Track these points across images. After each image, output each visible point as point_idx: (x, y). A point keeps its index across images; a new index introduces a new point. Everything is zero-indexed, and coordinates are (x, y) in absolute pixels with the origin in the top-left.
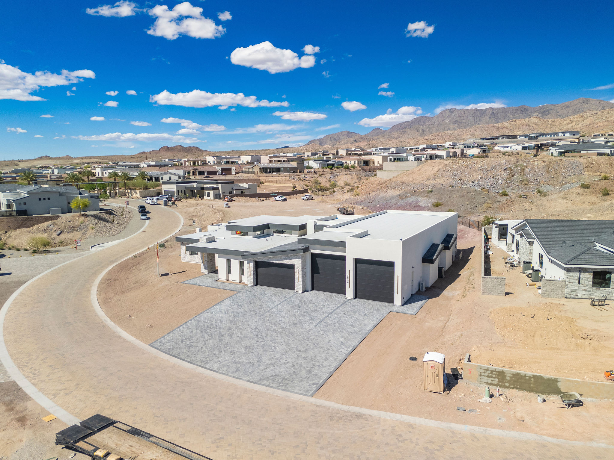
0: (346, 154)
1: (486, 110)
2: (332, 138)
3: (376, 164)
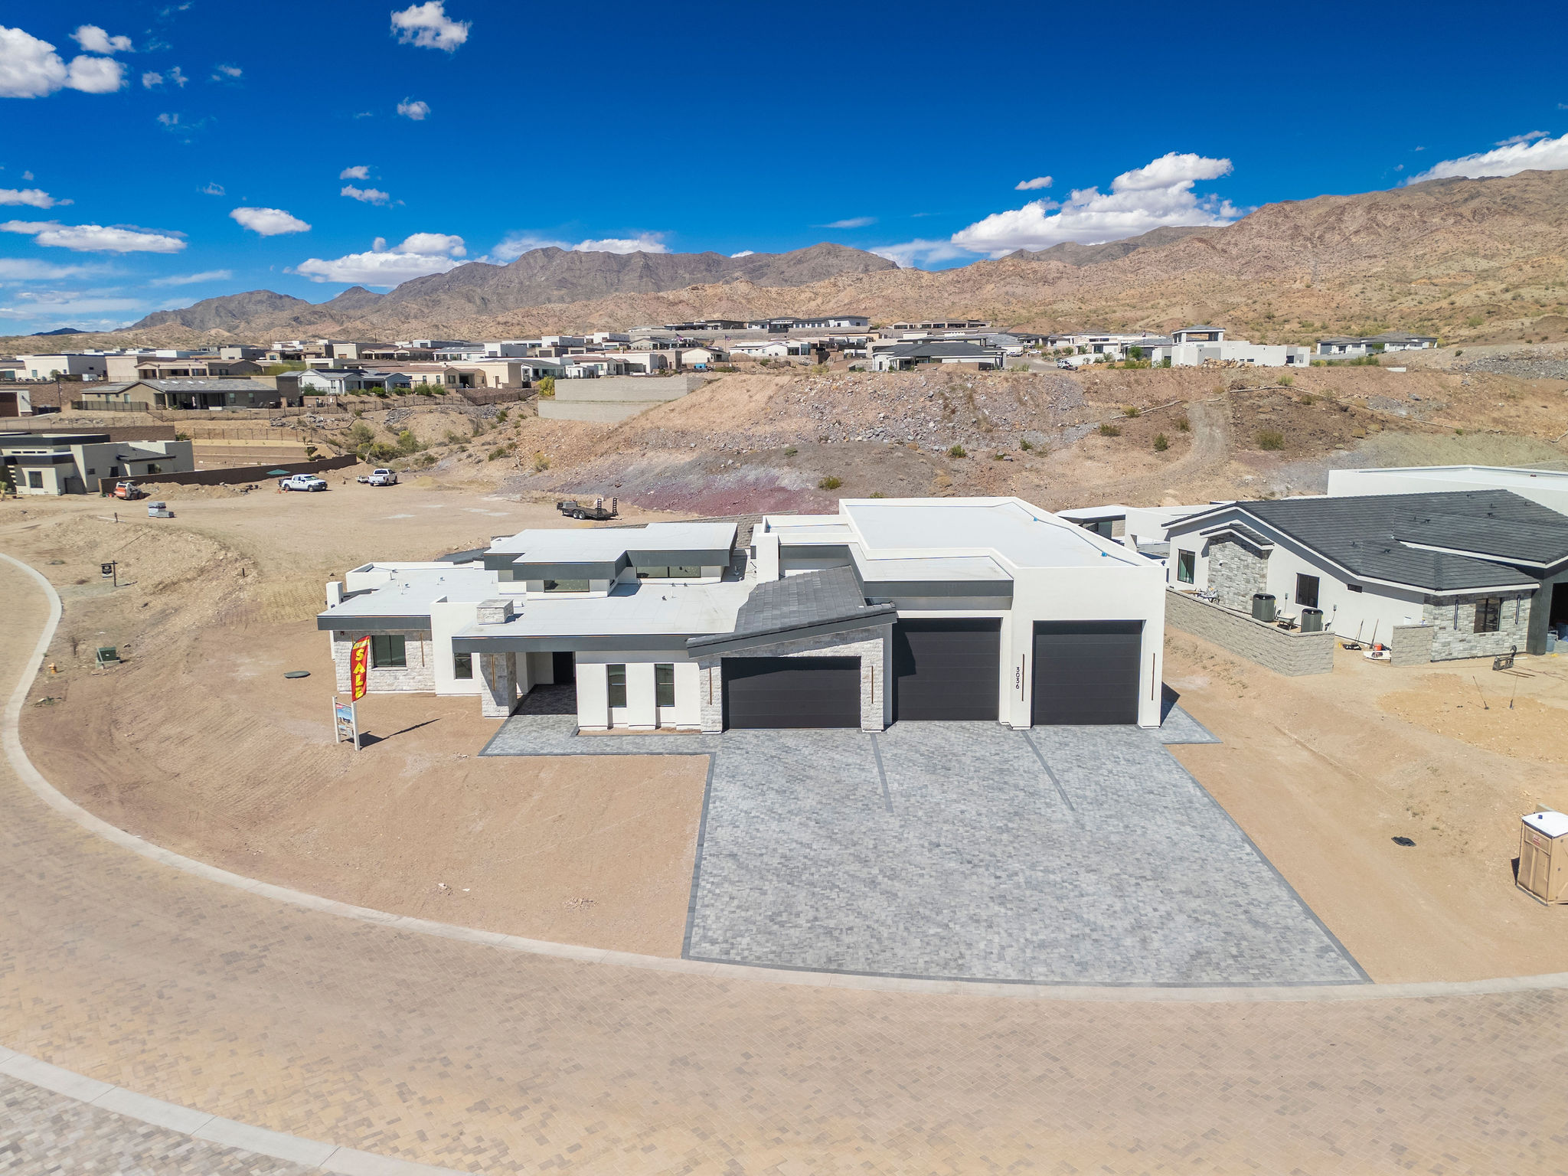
0: (359, 355)
1: (630, 256)
2: (220, 309)
3: (491, 384)
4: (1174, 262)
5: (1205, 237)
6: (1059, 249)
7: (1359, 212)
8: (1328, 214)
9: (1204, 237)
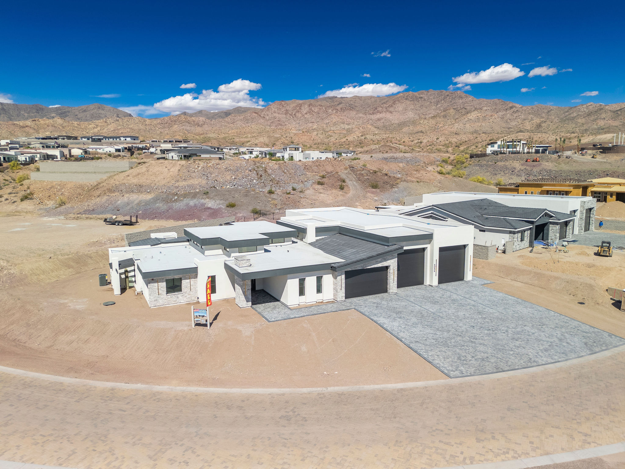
4: (246, 120)
5: (257, 112)
6: (200, 113)
7: (306, 106)
8: (297, 106)
9: (255, 111)
